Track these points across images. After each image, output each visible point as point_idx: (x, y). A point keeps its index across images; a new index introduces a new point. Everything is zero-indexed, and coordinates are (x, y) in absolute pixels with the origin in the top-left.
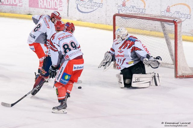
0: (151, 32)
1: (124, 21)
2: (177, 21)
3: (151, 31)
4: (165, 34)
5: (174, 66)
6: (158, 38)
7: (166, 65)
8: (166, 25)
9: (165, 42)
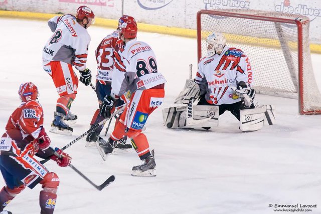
0: (260, 39)
1: (214, 22)
2: (301, 21)
3: (259, 37)
4: (282, 42)
5: (297, 95)
6: (271, 49)
7: (285, 93)
8: (283, 27)
9: (283, 55)
